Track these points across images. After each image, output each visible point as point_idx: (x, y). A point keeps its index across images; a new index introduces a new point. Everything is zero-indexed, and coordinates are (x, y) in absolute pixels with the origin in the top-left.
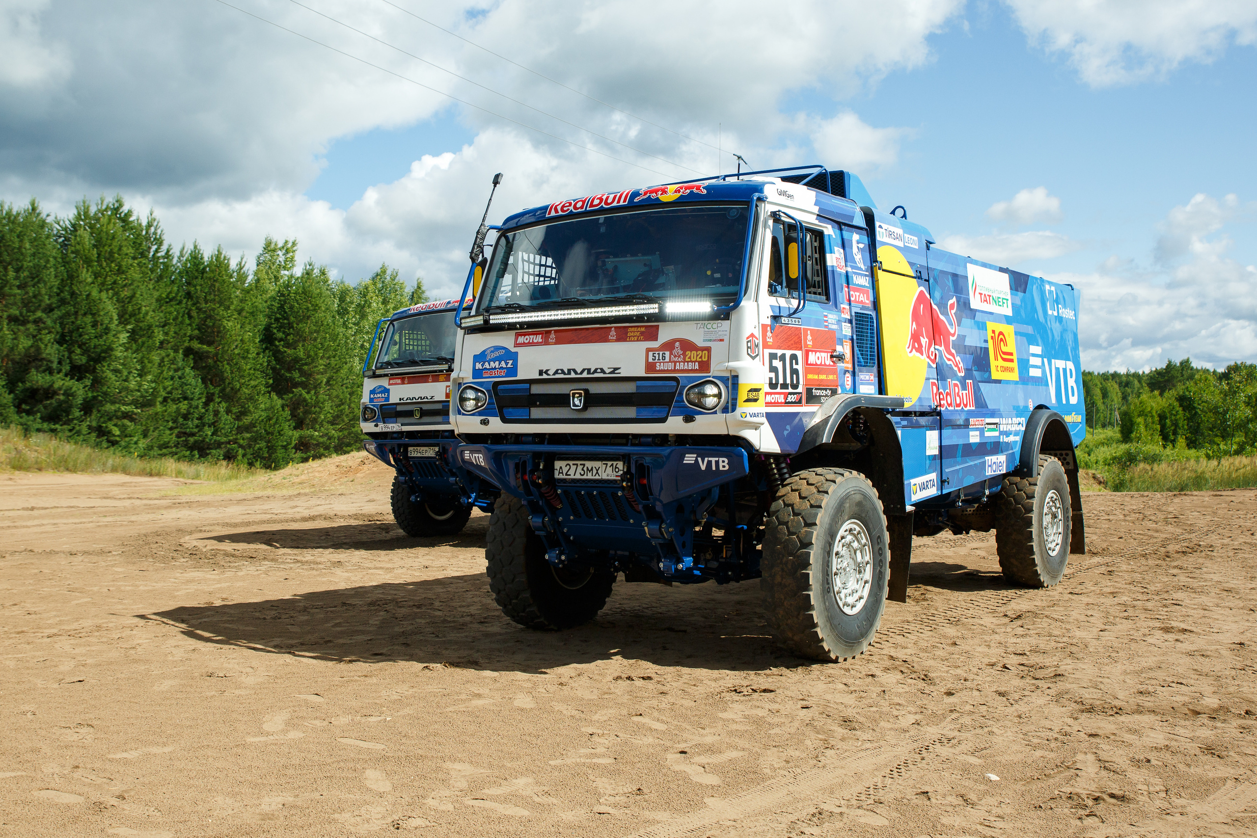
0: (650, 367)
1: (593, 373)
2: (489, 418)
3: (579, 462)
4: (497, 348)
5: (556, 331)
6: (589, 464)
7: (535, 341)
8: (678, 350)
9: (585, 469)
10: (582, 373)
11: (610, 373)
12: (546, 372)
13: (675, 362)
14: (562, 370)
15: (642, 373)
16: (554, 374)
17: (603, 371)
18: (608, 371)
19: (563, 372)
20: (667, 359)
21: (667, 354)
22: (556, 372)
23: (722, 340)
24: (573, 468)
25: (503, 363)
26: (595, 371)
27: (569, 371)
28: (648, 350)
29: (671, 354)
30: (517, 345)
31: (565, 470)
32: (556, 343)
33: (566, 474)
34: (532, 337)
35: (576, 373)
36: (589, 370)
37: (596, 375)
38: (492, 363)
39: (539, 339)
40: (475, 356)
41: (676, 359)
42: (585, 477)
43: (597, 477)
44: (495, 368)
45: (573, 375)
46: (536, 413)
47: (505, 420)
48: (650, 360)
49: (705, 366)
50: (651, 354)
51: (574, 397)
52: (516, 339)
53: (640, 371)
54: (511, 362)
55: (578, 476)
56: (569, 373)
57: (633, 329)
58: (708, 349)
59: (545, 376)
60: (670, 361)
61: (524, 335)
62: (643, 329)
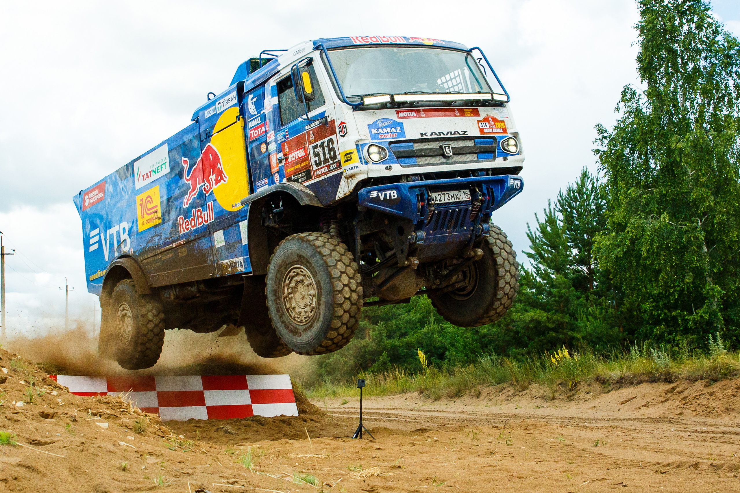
3: (445, 193)
6: (452, 193)
9: (450, 196)
10: (447, 134)
18: (461, 133)
24: (443, 196)
27: (439, 133)
31: (438, 198)
33: (440, 201)
42: (451, 201)
43: (458, 200)
55: (447, 201)
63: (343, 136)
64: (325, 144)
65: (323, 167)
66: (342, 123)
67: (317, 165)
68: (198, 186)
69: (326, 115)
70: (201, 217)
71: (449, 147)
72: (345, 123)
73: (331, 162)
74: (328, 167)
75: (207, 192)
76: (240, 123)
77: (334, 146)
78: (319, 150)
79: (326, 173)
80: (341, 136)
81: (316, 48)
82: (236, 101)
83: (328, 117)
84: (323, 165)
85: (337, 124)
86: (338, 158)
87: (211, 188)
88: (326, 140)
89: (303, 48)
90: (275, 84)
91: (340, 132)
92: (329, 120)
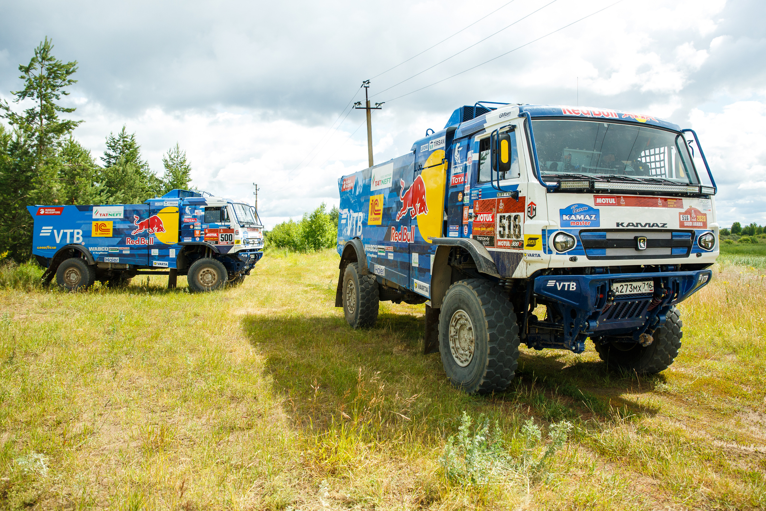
0: (682, 224)
1: (652, 227)
2: (577, 256)
4: (580, 205)
5: (624, 197)
7: (611, 203)
8: (693, 215)
11: (661, 227)
12: (622, 224)
13: (693, 222)
14: (632, 223)
15: (678, 227)
16: (627, 226)
17: (657, 225)
18: (660, 225)
19: (633, 225)
20: (689, 220)
21: (689, 216)
22: (628, 225)
23: (710, 210)
25: (587, 216)
26: (653, 226)
28: (680, 214)
29: (691, 217)
30: (596, 204)
32: (626, 205)
34: (607, 199)
35: (642, 226)
36: (649, 224)
37: (654, 228)
38: (578, 216)
39: (613, 201)
40: (561, 211)
41: (693, 220)
44: (581, 220)
45: (639, 227)
46: (610, 252)
47: (590, 258)
48: (681, 220)
49: (705, 225)
50: (681, 216)
51: (640, 242)
52: (595, 201)
53: (676, 226)
54: (594, 216)
56: (637, 226)
57: (671, 200)
58: (705, 215)
59: (621, 227)
60: (691, 221)
61: (602, 197)
62: (675, 201)
63: (531, 218)
64: (512, 218)
65: (506, 240)
66: (532, 203)
67: (502, 236)
68: (408, 208)
69: (518, 189)
70: (406, 234)
71: (644, 240)
72: (535, 205)
73: (514, 239)
74: (511, 242)
75: (413, 216)
76: (444, 167)
77: (520, 224)
78: (505, 222)
79: (508, 248)
80: (528, 216)
81: (521, 115)
82: (444, 145)
83: (520, 192)
84: (506, 238)
85: (527, 202)
86: (522, 238)
87: (415, 214)
88: (513, 214)
89: (509, 111)
90: (479, 140)
91: (529, 212)
92: (520, 195)
